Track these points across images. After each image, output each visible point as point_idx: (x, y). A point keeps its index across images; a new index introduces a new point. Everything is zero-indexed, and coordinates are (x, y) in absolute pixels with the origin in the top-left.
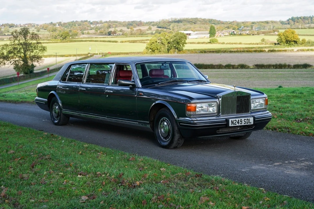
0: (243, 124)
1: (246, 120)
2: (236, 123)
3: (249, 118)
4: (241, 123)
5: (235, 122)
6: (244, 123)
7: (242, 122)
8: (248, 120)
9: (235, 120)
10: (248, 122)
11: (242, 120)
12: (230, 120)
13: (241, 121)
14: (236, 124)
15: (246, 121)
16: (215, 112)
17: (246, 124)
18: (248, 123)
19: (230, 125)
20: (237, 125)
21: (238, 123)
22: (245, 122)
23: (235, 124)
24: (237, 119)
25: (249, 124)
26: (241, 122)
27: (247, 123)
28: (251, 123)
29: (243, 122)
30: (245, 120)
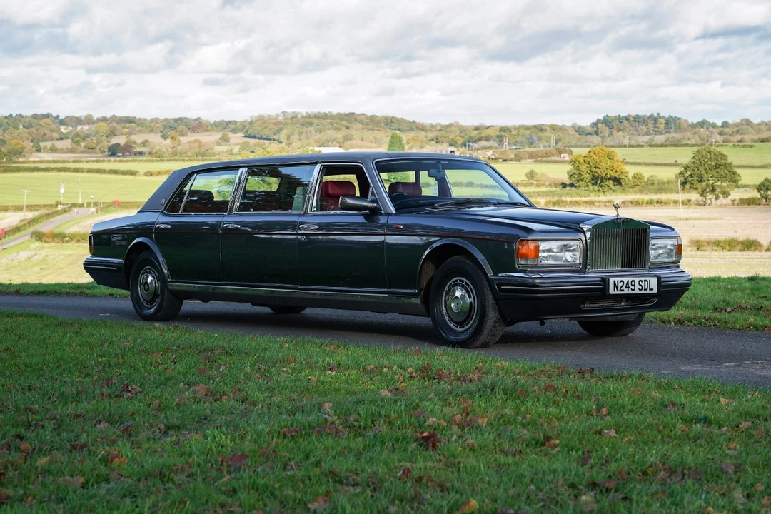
0: (637, 291)
1: (643, 282)
2: (624, 288)
3: (648, 279)
4: (633, 288)
5: (620, 285)
6: (639, 289)
7: (634, 285)
8: (646, 283)
9: (621, 281)
10: (646, 288)
11: (634, 281)
12: (612, 280)
13: (633, 283)
14: (623, 290)
15: (643, 284)
16: (578, 262)
17: (643, 292)
19: (612, 291)
20: (626, 292)
21: (628, 288)
23: (620, 290)
24: (625, 280)
25: (648, 291)
26: (632, 285)
27: (645, 290)
28: (652, 289)
29: (637, 286)
30: (640, 283)
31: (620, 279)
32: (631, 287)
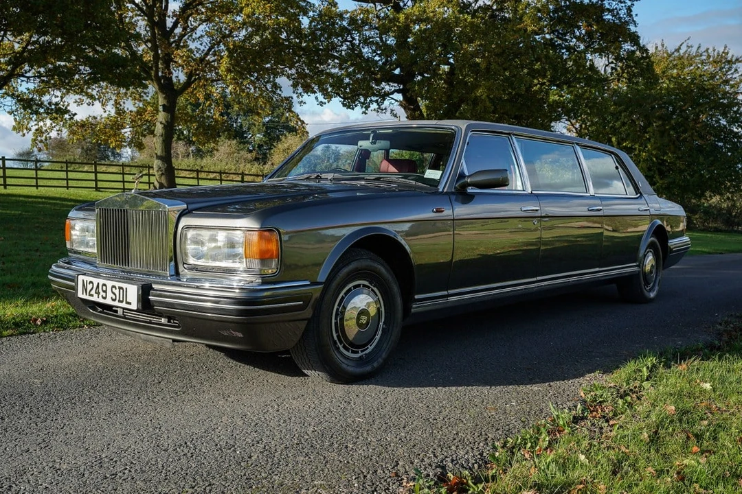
1: (118, 290)
2: (93, 292)
3: (124, 285)
4: (104, 295)
5: (89, 287)
6: (112, 299)
7: (105, 292)
8: (121, 291)
9: (90, 283)
10: (121, 299)
11: (105, 285)
12: (81, 278)
13: (105, 288)
14: (92, 295)
15: (117, 292)
17: (116, 304)
18: (122, 302)
19: (80, 295)
20: (95, 298)
21: (98, 293)
22: (114, 297)
23: (89, 295)
24: (96, 281)
25: (124, 306)
26: (104, 291)
27: (120, 301)
28: (130, 303)
29: (110, 295)
30: (114, 289)
31: (90, 279)
32: (102, 293)
